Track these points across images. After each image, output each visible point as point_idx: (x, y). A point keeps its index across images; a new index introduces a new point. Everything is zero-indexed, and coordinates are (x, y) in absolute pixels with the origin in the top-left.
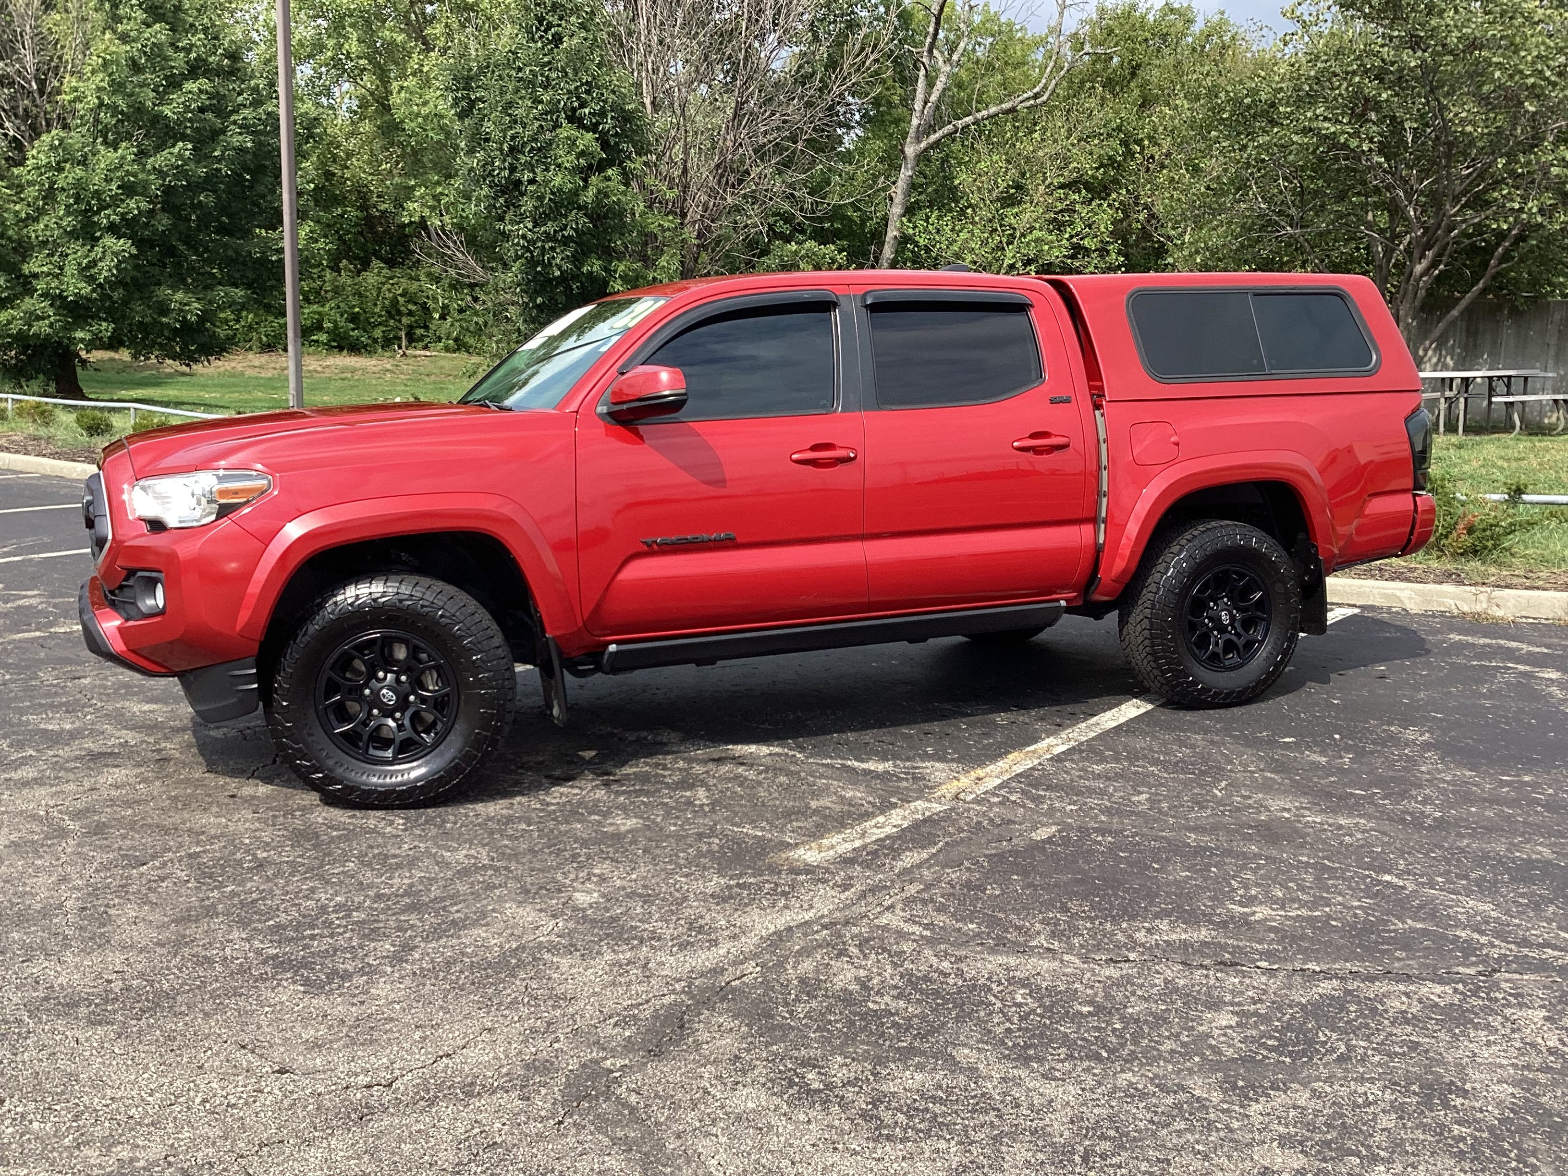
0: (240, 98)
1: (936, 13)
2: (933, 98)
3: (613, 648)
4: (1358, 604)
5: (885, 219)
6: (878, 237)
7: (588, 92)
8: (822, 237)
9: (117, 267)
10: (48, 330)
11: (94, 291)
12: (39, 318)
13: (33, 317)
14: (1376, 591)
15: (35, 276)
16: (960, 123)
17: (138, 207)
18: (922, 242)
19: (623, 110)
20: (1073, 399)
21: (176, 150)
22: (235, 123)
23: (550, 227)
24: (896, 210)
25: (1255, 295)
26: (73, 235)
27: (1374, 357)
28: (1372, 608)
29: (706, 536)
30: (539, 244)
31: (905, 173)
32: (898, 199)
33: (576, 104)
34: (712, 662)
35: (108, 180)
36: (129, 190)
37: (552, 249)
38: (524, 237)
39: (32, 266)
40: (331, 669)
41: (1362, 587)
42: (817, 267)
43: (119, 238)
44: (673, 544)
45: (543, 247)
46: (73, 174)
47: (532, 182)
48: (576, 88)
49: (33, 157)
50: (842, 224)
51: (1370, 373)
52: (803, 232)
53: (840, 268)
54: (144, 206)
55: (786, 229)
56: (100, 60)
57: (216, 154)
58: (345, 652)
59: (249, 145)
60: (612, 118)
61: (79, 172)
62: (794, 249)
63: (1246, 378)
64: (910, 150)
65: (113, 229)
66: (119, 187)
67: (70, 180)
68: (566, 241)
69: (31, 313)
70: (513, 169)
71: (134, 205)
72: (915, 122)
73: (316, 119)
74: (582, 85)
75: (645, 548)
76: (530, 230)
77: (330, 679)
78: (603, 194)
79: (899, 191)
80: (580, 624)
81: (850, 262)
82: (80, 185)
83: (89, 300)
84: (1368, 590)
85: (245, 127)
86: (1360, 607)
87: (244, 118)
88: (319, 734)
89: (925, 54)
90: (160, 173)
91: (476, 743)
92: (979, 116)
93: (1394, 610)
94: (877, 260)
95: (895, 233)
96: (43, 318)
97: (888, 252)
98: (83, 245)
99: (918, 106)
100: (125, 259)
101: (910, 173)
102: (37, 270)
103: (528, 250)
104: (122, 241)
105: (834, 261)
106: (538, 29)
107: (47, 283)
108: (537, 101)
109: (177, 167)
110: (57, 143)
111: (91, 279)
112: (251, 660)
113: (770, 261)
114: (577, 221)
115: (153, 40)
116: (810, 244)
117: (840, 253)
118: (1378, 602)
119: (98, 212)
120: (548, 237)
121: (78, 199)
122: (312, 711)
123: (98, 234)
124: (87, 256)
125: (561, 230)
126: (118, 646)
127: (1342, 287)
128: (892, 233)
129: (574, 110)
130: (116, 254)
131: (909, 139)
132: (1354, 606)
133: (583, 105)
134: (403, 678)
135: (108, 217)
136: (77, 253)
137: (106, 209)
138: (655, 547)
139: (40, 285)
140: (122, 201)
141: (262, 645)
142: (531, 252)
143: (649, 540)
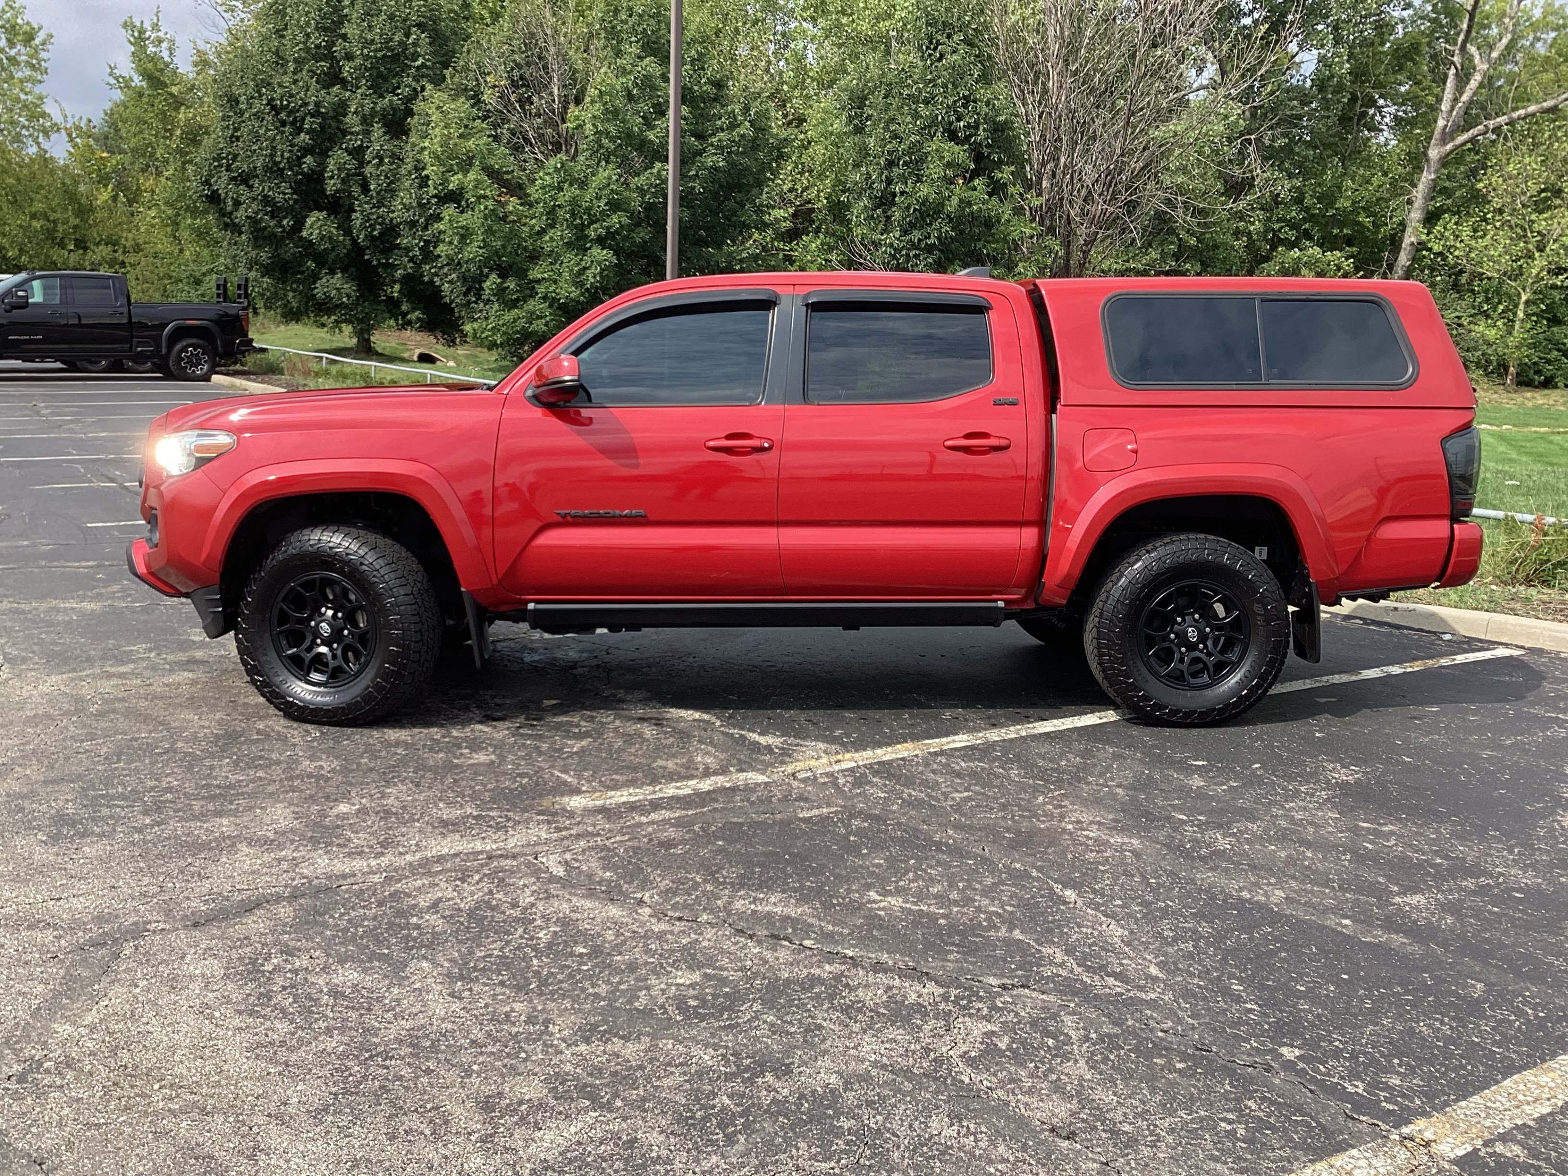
0: (719, 123)
1: (1469, 8)
2: (1465, 98)
3: (531, 606)
4: (1527, 645)
5: (1403, 225)
6: (1395, 242)
7: (965, 106)
8: (1328, 243)
9: (601, 273)
10: (544, 328)
11: (582, 294)
12: (539, 317)
13: (532, 317)
14: (1546, 633)
15: (538, 281)
16: (1491, 124)
17: (620, 222)
18: (1436, 248)
19: (994, 122)
20: (1022, 402)
21: (655, 171)
22: (712, 145)
23: (916, 235)
24: (1416, 215)
25: (1263, 301)
26: (569, 245)
27: (1411, 370)
28: (1540, 652)
29: (618, 512)
30: (904, 252)
31: (1427, 177)
32: (1418, 203)
33: (953, 118)
34: (636, 627)
35: (598, 198)
36: (615, 206)
37: (916, 256)
38: (891, 245)
39: (535, 273)
40: (283, 601)
41: (1533, 627)
42: (1319, 275)
43: (603, 249)
44: (585, 517)
45: (908, 255)
46: (570, 192)
47: (902, 193)
48: (955, 102)
49: (541, 178)
50: (1353, 230)
51: (1400, 387)
52: (1310, 238)
53: (1345, 276)
54: (625, 220)
55: (1292, 235)
56: (597, 92)
57: (691, 173)
58: (293, 588)
59: (721, 164)
60: (984, 130)
61: (575, 191)
62: (1296, 256)
63: (1235, 387)
64: (1434, 153)
65: (601, 241)
66: (606, 205)
67: (567, 198)
68: (930, 249)
69: (533, 313)
70: (889, 181)
71: (616, 220)
72: (1441, 123)
73: (785, 140)
74: (960, 99)
75: (560, 519)
76: (898, 239)
77: (281, 611)
78: (966, 203)
79: (1419, 193)
80: (495, 581)
81: (1357, 269)
82: (574, 202)
83: (578, 302)
84: (1538, 631)
85: (720, 148)
86: (1529, 649)
87: (720, 140)
88: (272, 656)
89: (1457, 52)
90: (641, 191)
91: (385, 675)
92: (1515, 115)
93: (1562, 655)
94: (1391, 267)
95: (1413, 239)
96: (542, 318)
97: (1404, 259)
98: (576, 255)
99: (1445, 106)
100: (607, 268)
101: (1433, 176)
102: (539, 276)
103: (894, 257)
104: (605, 252)
105: (1339, 268)
106: (927, 48)
107: (547, 288)
108: (916, 116)
109: (657, 185)
110: (559, 166)
111: (581, 284)
112: (216, 587)
113: (1272, 266)
114: (941, 228)
115: (644, 72)
116: (1315, 251)
117: (1347, 259)
118: (1548, 645)
119: (589, 226)
120: (914, 246)
121: (573, 215)
122: (267, 635)
123: (588, 245)
124: (578, 264)
125: (926, 238)
126: (141, 569)
127: (1379, 293)
128: (1409, 239)
129: (951, 123)
130: (599, 263)
131: (1433, 141)
132: (1522, 647)
133: (959, 119)
134: (340, 615)
135: (596, 230)
136: (570, 259)
137: (595, 222)
138: (569, 518)
139: (541, 289)
140: (608, 216)
141: (221, 575)
142: (898, 260)
143: (563, 512)
